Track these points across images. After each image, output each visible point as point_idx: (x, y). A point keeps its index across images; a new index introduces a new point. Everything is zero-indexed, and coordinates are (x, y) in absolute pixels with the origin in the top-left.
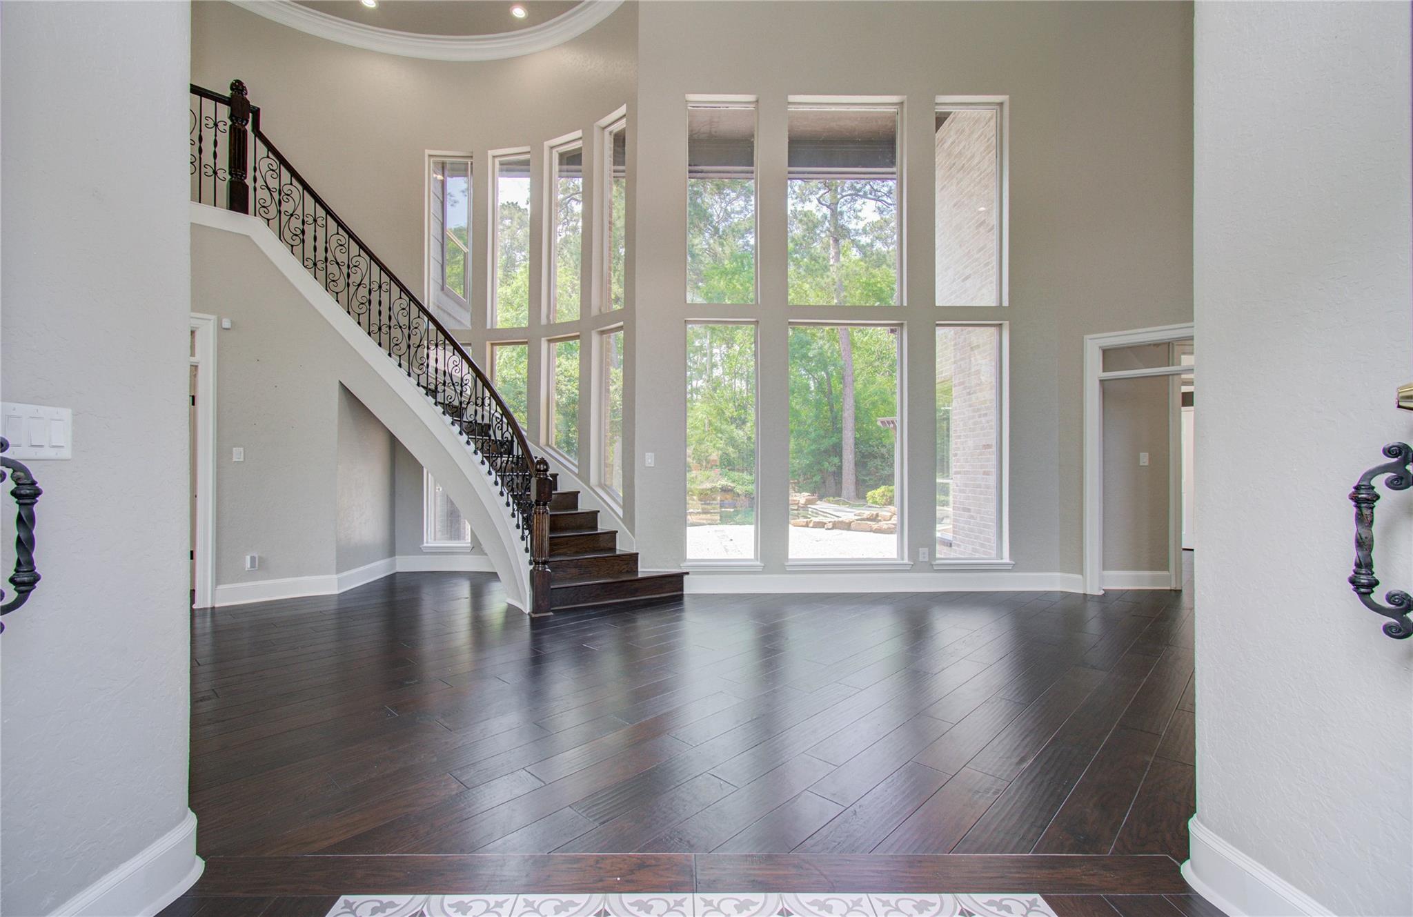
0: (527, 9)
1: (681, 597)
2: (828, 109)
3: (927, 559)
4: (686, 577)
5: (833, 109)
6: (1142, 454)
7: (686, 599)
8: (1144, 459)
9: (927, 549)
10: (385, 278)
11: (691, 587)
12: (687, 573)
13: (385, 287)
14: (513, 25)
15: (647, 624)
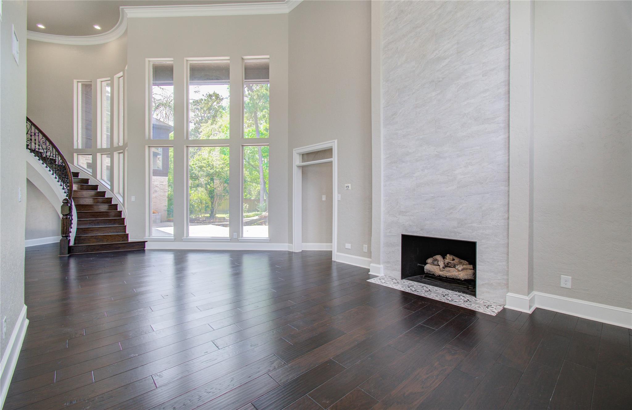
0: (101, 26)
1: (144, 250)
2: (205, 62)
3: (236, 237)
4: (146, 243)
5: (207, 62)
6: (323, 196)
7: (146, 251)
8: (324, 198)
9: (236, 233)
10: (37, 131)
11: (148, 247)
12: (147, 241)
13: (37, 134)
14: (97, 32)
15: (131, 259)
